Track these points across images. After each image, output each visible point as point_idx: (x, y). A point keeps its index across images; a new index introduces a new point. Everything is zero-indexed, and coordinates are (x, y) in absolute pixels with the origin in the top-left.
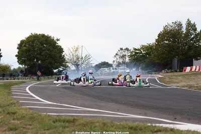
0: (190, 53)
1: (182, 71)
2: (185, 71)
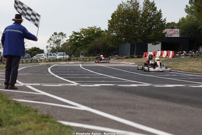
0: (150, 36)
1: (142, 57)
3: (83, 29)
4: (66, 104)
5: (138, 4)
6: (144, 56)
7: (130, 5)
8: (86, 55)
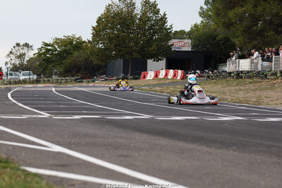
0: (150, 49)
1: (139, 78)
2: (144, 77)
3: (57, 39)
4: (33, 143)
5: (134, 4)
6: (142, 76)
7: (122, 6)
8: (61, 75)
